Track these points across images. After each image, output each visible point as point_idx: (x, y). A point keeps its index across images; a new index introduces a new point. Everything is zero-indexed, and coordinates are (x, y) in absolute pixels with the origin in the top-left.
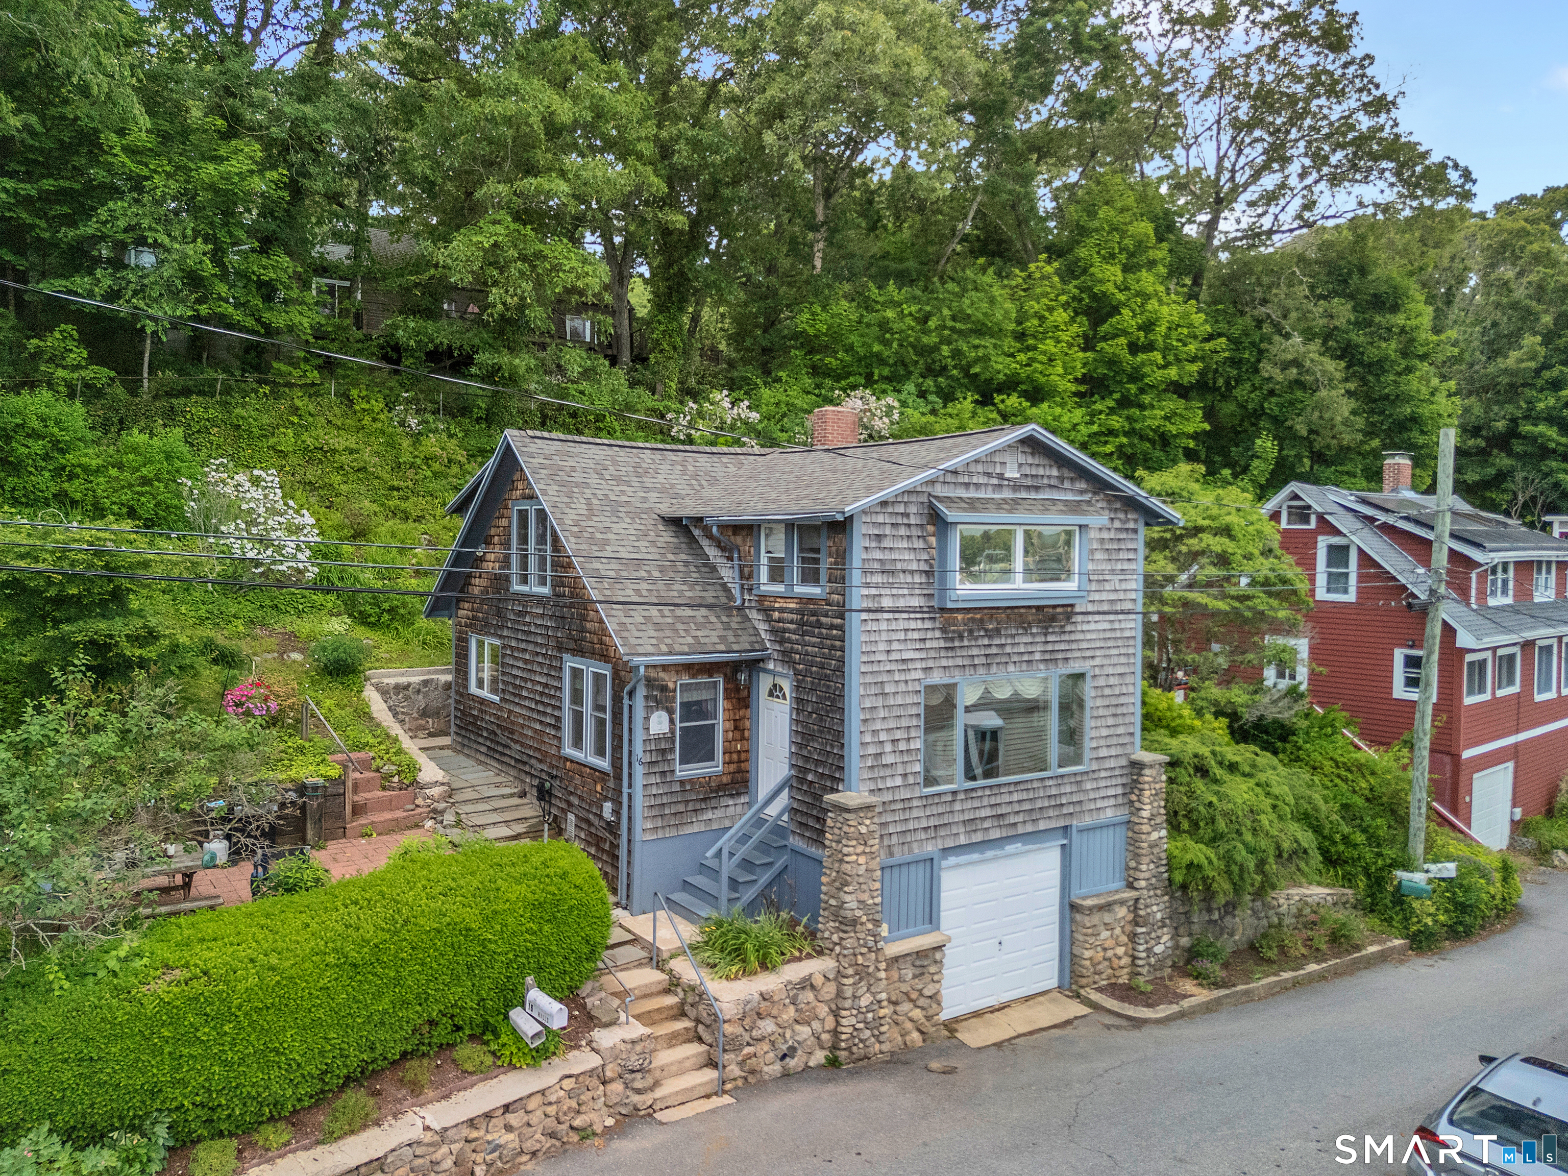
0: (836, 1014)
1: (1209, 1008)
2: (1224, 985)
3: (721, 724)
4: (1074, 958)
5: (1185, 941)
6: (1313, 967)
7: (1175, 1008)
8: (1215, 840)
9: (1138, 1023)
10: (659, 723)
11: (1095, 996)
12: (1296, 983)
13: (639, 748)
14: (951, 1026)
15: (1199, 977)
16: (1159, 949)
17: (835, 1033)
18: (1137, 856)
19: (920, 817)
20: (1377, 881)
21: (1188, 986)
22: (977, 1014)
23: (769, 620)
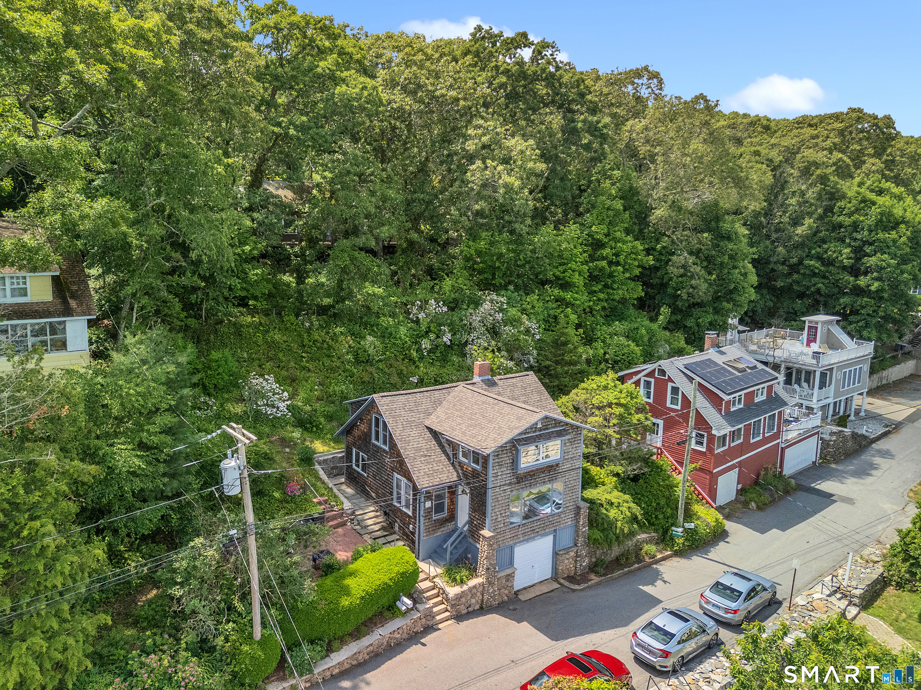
0: (483, 595)
1: (598, 584)
2: (604, 575)
3: (447, 501)
4: (556, 569)
5: (594, 560)
6: (637, 565)
7: (586, 585)
8: (603, 531)
9: (574, 591)
10: (428, 504)
11: (562, 581)
12: (630, 572)
13: (422, 513)
14: (516, 593)
15: (597, 573)
16: (584, 564)
17: (482, 600)
18: (578, 536)
19: (508, 535)
20: (666, 531)
21: (593, 576)
22: (525, 589)
23: (462, 470)
